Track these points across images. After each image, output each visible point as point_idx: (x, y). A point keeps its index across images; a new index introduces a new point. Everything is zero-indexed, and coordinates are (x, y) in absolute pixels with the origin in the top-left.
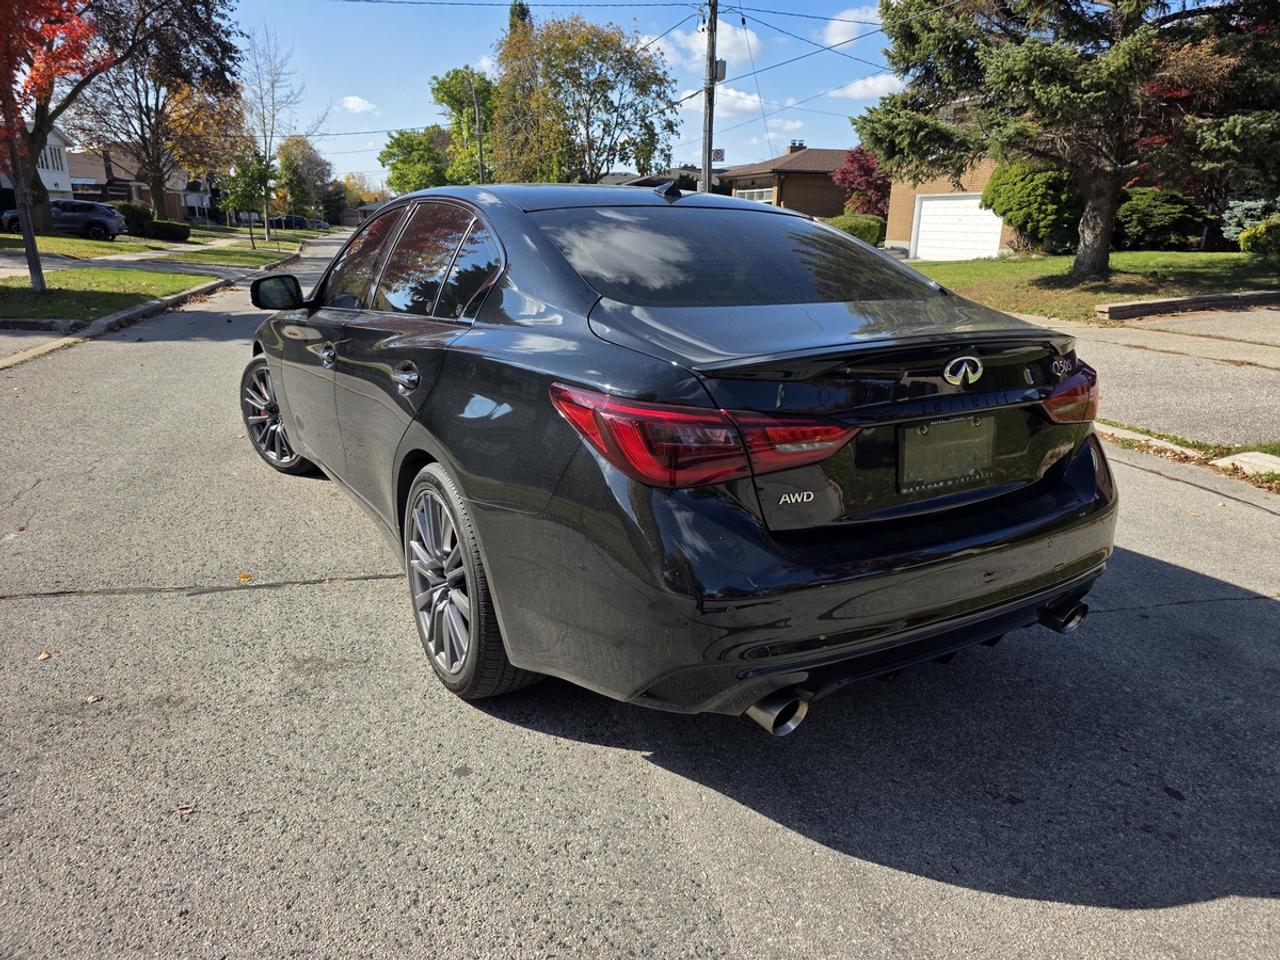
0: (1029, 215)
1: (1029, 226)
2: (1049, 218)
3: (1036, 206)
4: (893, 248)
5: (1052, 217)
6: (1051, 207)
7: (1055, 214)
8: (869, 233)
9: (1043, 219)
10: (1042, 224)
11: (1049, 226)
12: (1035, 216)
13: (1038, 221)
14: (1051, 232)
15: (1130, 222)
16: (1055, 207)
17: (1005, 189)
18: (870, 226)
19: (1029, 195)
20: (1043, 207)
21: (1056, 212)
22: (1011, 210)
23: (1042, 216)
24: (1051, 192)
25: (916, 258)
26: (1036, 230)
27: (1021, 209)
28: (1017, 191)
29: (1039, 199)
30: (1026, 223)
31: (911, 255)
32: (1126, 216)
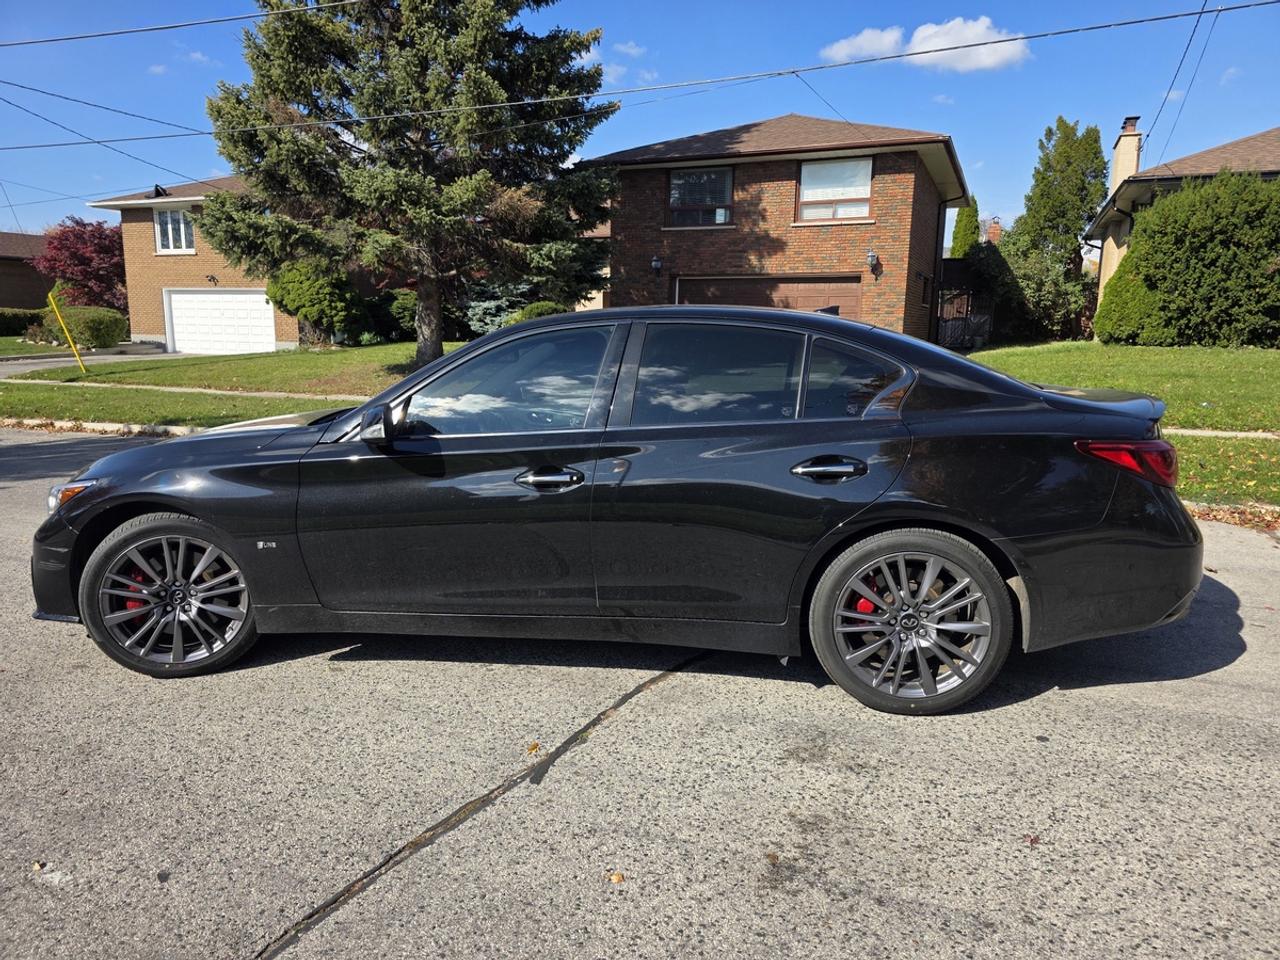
0: (323, 311)
1: (325, 320)
2: (340, 313)
3: (326, 303)
4: (142, 343)
5: (343, 313)
6: (340, 305)
7: (345, 310)
8: (117, 326)
9: (336, 315)
10: (335, 319)
11: (341, 322)
12: (328, 312)
13: (332, 317)
14: (345, 326)
15: (402, 318)
16: (343, 304)
17: (293, 287)
18: (116, 319)
19: (318, 293)
20: (333, 304)
21: (345, 309)
22: (304, 306)
23: (334, 312)
24: (337, 291)
25: (175, 352)
26: (331, 325)
27: (313, 305)
28: (305, 288)
29: (328, 297)
30: (321, 318)
31: (170, 348)
32: (399, 313)
